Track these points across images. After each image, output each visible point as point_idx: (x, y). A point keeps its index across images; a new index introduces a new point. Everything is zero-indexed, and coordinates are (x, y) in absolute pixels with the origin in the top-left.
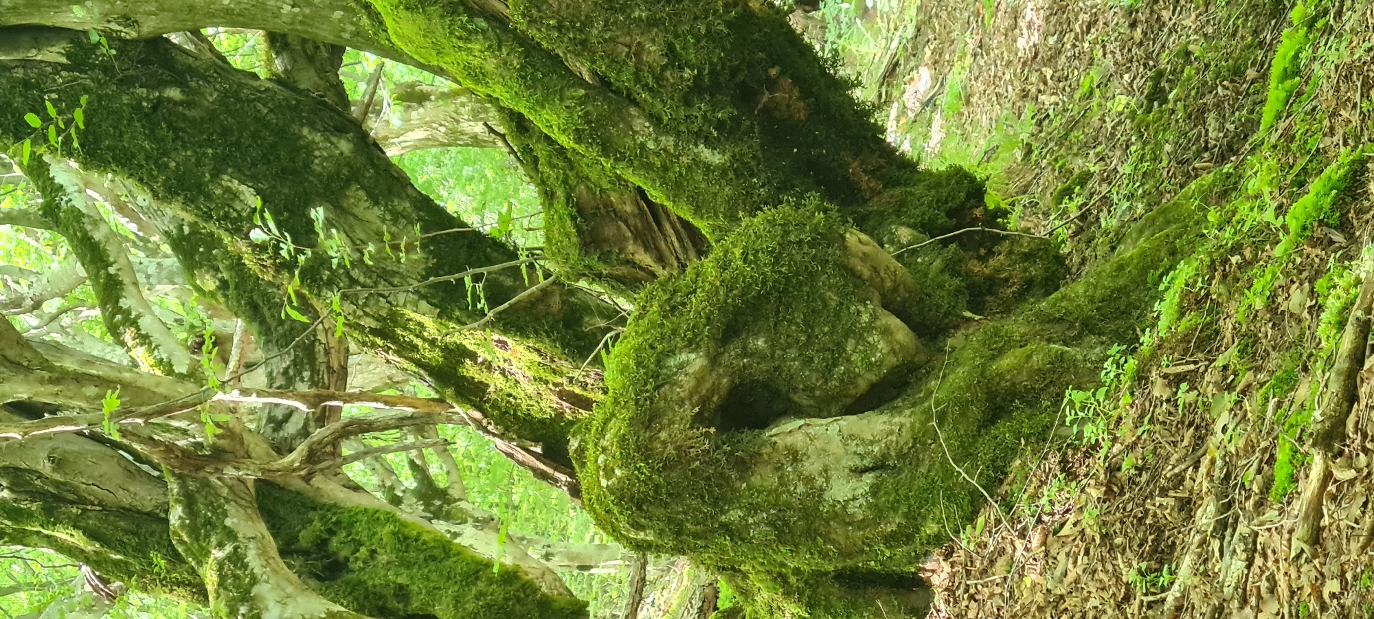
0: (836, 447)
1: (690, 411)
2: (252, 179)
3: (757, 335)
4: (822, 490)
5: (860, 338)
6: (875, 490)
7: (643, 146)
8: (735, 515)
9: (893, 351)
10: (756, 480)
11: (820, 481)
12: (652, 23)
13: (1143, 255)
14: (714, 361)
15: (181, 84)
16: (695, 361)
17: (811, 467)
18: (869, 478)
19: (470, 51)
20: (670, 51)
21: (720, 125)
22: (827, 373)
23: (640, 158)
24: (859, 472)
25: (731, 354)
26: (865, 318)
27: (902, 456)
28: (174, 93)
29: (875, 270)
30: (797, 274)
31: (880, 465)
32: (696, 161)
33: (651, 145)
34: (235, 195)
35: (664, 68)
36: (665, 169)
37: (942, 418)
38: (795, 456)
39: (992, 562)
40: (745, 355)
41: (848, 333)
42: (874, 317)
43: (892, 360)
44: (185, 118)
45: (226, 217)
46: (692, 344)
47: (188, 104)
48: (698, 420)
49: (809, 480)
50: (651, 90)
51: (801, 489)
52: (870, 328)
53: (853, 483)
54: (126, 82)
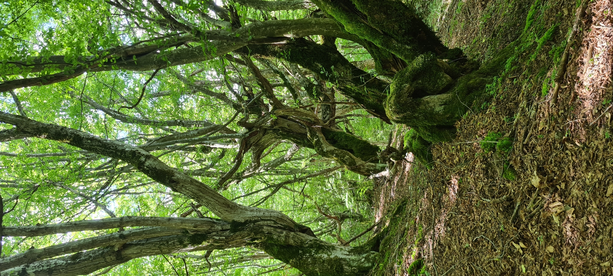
0: (436, 101)
1: (407, 95)
2: (320, 62)
3: (419, 80)
4: (434, 109)
5: (440, 79)
6: (444, 109)
7: (395, 46)
8: (417, 115)
9: (447, 81)
10: (420, 107)
11: (433, 107)
12: (396, 21)
13: (499, 59)
14: (411, 85)
15: (307, 46)
16: (408, 85)
17: (431, 105)
18: (443, 106)
19: (361, 30)
20: (400, 27)
21: (410, 41)
22: (434, 85)
23: (394, 49)
24: (441, 105)
25: (414, 84)
26: (441, 75)
27: (450, 102)
28: (306, 48)
29: (443, 65)
30: (427, 67)
31: (445, 104)
32: (405, 48)
33: (396, 46)
34: (317, 66)
35: (399, 30)
36: (399, 50)
37: (458, 94)
38: (428, 103)
39: (470, 121)
40: (417, 84)
41: (438, 78)
42: (443, 75)
43: (447, 83)
44: (308, 52)
45: (316, 69)
46: (407, 82)
47: (308, 49)
48: (408, 96)
49: (431, 107)
50: (396, 35)
51: (429, 109)
52: (442, 77)
53: (440, 108)
54: (297, 46)
